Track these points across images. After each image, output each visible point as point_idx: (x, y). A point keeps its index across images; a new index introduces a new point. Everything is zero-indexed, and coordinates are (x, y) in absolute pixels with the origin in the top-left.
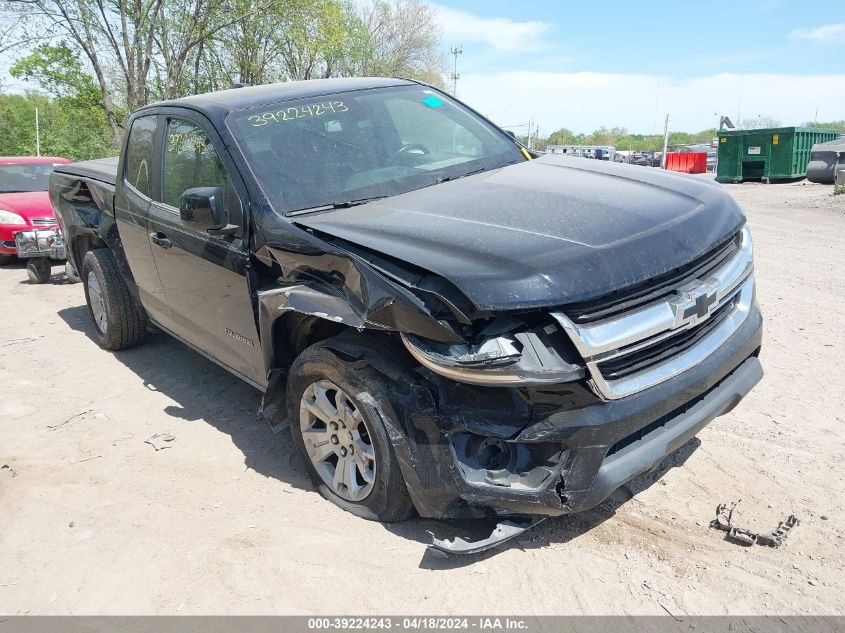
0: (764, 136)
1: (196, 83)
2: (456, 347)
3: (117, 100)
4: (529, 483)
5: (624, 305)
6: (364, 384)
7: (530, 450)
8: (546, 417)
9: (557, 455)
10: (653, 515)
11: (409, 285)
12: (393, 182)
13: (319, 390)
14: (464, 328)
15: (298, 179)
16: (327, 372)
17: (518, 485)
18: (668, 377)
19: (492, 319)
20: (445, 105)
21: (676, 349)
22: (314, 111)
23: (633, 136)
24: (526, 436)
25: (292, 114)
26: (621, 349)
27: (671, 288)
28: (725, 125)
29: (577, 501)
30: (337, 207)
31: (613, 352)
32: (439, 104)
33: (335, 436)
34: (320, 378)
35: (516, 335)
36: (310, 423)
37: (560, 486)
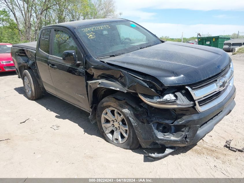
0: (211, 38)
1: (45, 22)
2: (156, 97)
3: (21, 27)
4: (176, 137)
5: (204, 84)
6: (125, 107)
7: (175, 127)
8: (181, 117)
9: (185, 128)
10: (211, 146)
11: (141, 78)
12: (126, 49)
13: (108, 110)
14: (158, 91)
15: (99, 48)
16: (112, 104)
17: (173, 138)
18: (214, 105)
19: (167, 88)
20: (137, 26)
21: (216, 97)
22: (100, 28)
23: (171, 39)
24: (176, 123)
25: (94, 29)
26: (204, 97)
27: (215, 79)
28: (199, 35)
29: (190, 142)
30: (111, 56)
31: (202, 98)
32: (135, 26)
33: (113, 124)
34: (110, 106)
35: (175, 93)
36: (105, 121)
37: (186, 138)
